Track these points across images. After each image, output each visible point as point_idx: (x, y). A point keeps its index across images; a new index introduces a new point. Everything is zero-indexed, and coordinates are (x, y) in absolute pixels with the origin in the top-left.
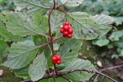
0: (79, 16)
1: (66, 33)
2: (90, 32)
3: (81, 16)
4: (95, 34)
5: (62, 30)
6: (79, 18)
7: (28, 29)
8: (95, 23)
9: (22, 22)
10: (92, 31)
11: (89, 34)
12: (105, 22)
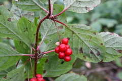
0: (82, 30)
1: (62, 54)
2: (92, 53)
3: (86, 30)
4: (99, 57)
5: (58, 49)
6: (82, 33)
7: (10, 31)
8: (102, 44)
9: (4, 19)
10: (95, 53)
11: (91, 55)
12: (115, 46)
